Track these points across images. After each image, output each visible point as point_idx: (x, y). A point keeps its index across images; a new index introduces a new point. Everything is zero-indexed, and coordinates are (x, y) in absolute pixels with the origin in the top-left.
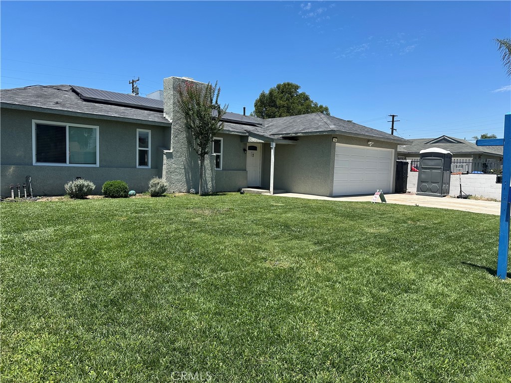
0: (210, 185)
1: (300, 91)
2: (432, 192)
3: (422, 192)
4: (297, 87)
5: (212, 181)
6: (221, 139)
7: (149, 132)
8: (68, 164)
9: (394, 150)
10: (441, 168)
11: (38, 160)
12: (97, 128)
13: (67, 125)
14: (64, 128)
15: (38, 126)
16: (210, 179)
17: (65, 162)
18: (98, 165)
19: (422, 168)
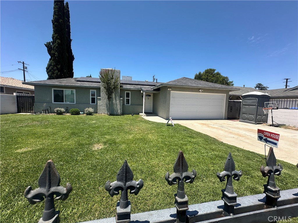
0: (119, 111)
1: (216, 72)
2: (249, 120)
3: (243, 120)
4: (214, 70)
5: (120, 110)
6: (130, 92)
7: (95, 90)
8: (64, 103)
9: (226, 94)
10: (256, 105)
11: (55, 101)
12: (75, 90)
13: (64, 89)
14: (63, 90)
15: (54, 90)
16: (119, 109)
17: (63, 102)
18: (75, 103)
19: (243, 105)
